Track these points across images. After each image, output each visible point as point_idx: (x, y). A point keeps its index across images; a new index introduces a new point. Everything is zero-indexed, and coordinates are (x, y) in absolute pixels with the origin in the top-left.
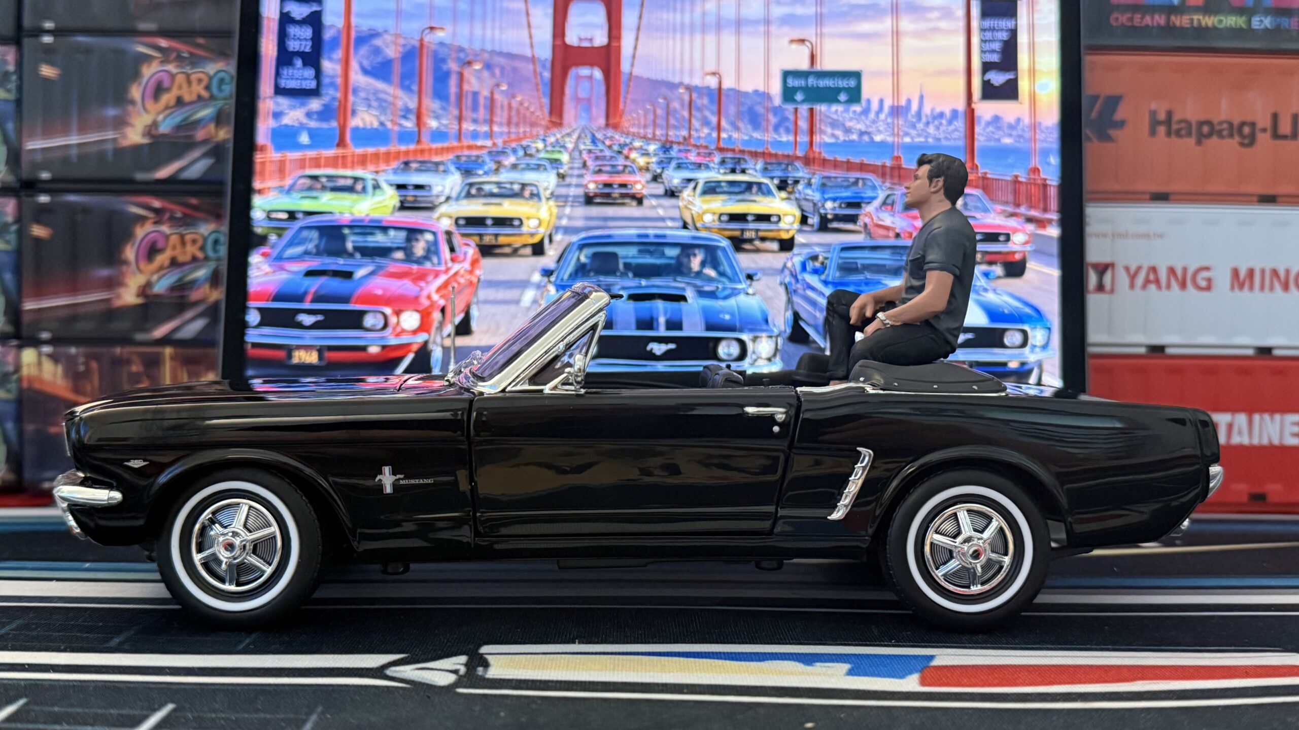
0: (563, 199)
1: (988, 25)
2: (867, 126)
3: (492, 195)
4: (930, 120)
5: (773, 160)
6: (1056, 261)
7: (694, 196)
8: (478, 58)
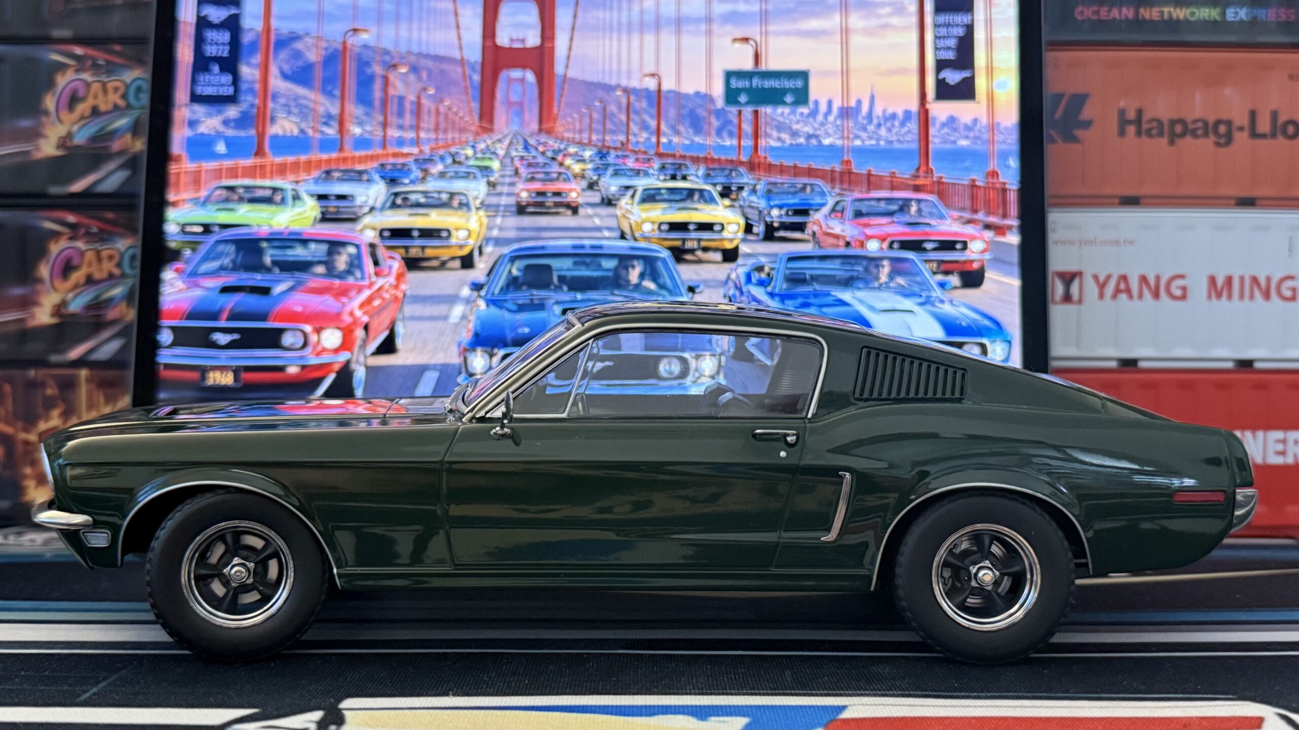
0: (494, 209)
1: (943, 20)
2: (815, 129)
3: (418, 205)
4: (882, 122)
5: (716, 166)
6: (1016, 270)
7: (632, 204)
8: (404, 61)
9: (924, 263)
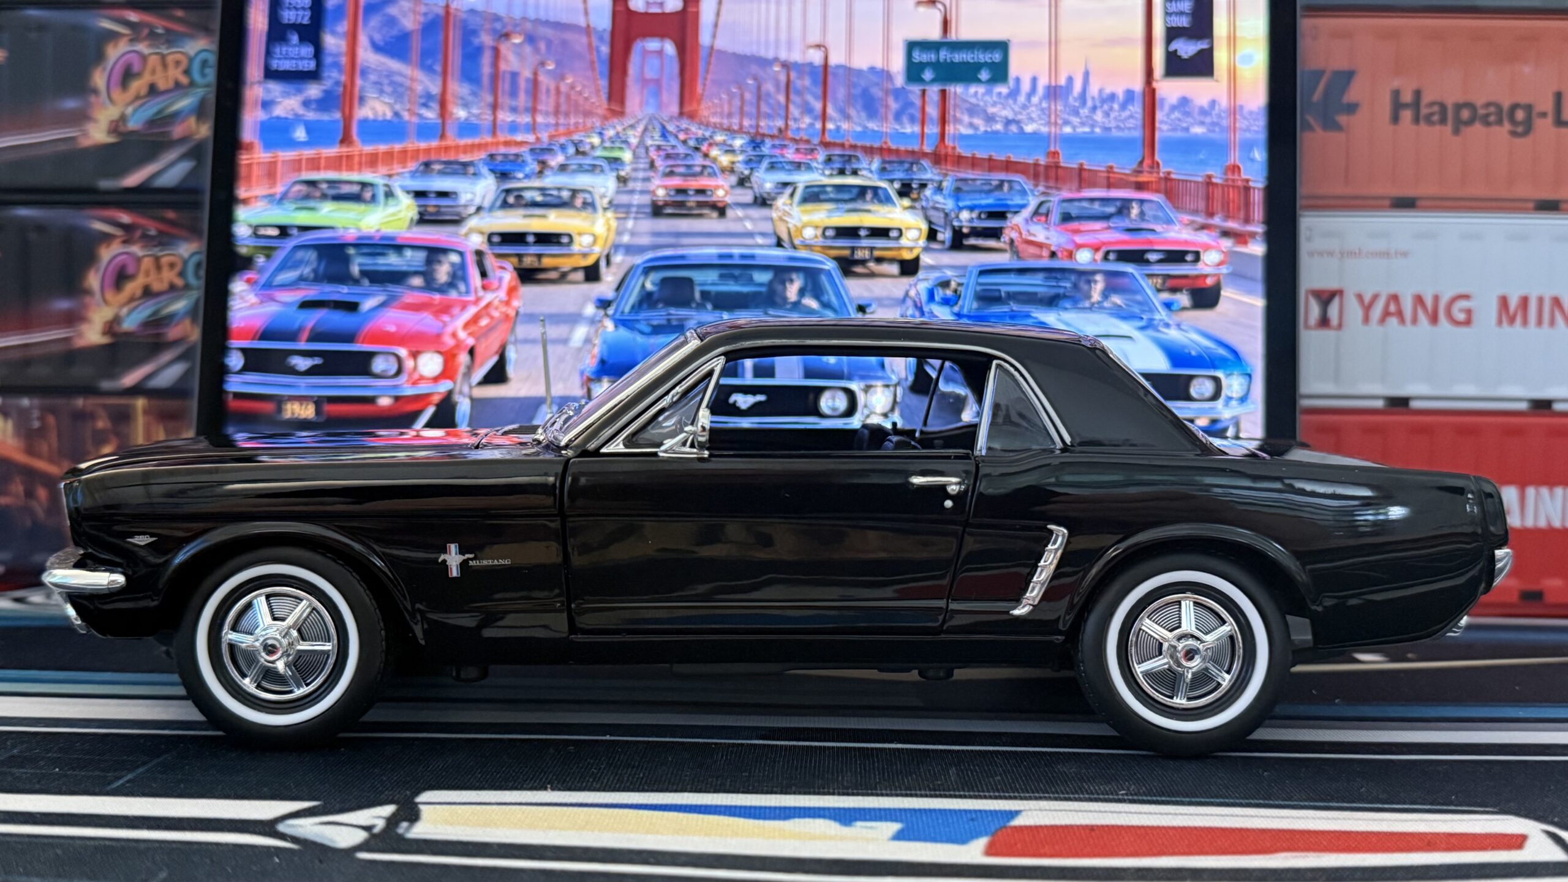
0: (624, 210)
2: (1016, 113)
3: (535, 204)
4: (1098, 104)
5: (894, 158)
6: (1260, 287)
7: (791, 205)
8: (518, 29)
9: (1146, 278)
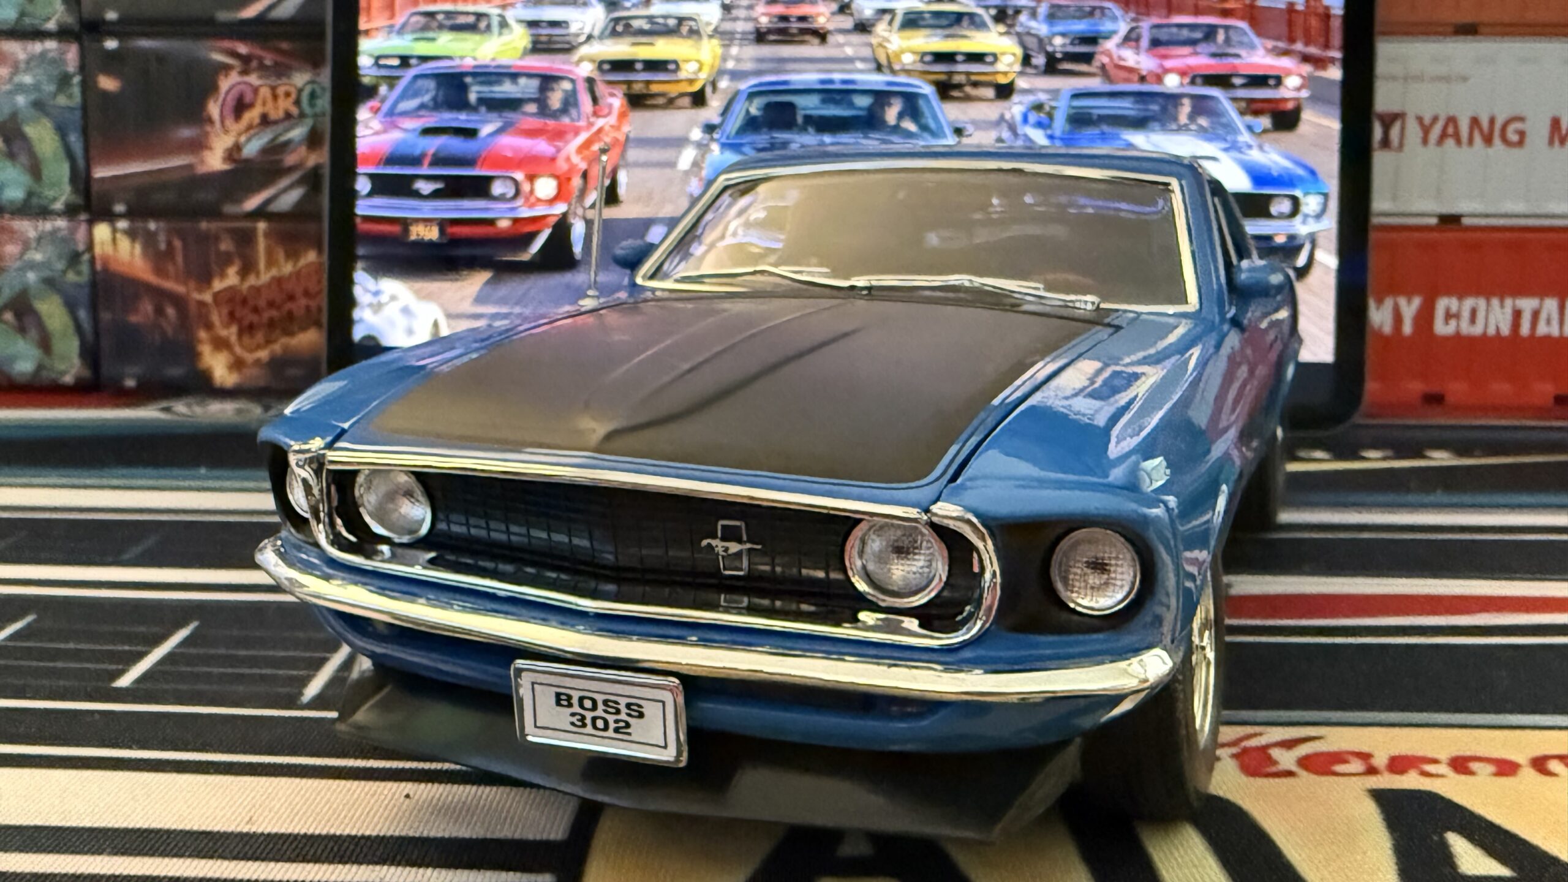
0: (728, 37)
3: (642, 32)
6: (1337, 112)
7: (890, 31)
9: (1231, 102)
